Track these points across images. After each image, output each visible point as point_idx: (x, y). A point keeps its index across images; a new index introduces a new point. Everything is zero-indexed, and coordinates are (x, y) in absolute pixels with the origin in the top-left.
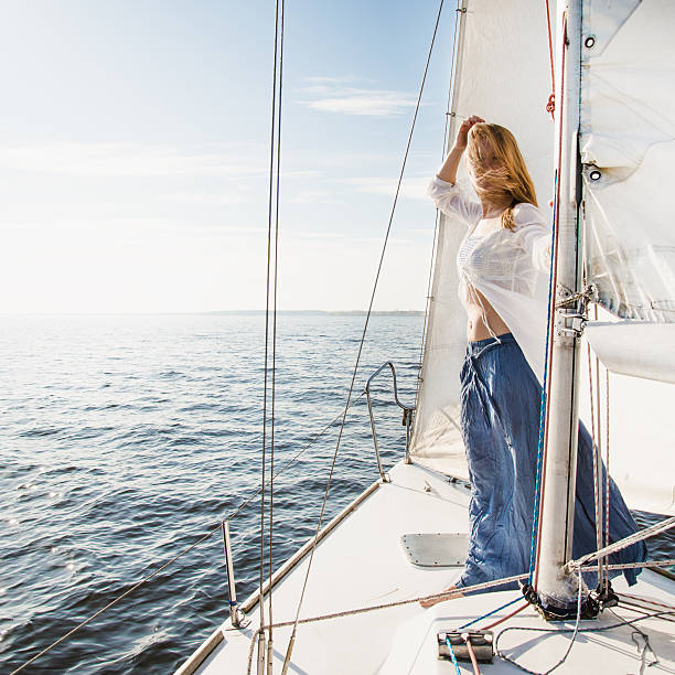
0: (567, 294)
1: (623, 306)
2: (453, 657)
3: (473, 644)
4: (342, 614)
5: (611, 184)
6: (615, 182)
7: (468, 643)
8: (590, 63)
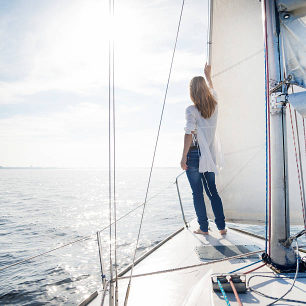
0: (276, 85)
2: (222, 290)
3: (234, 282)
7: (231, 283)
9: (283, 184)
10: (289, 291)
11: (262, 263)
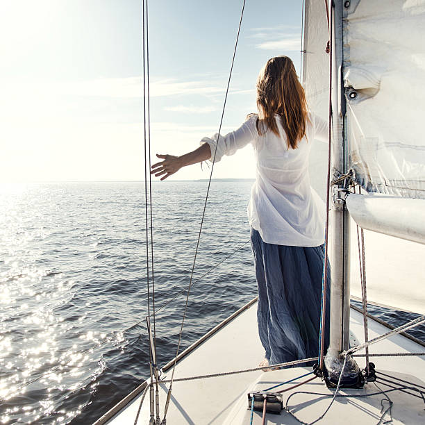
0: (338, 175)
1: (370, 184)
3: (268, 401)
4: (200, 377)
5: (363, 100)
6: (366, 99)
7: (265, 400)
8: (348, 18)
9: (341, 291)
10: (320, 418)
11: (314, 375)
